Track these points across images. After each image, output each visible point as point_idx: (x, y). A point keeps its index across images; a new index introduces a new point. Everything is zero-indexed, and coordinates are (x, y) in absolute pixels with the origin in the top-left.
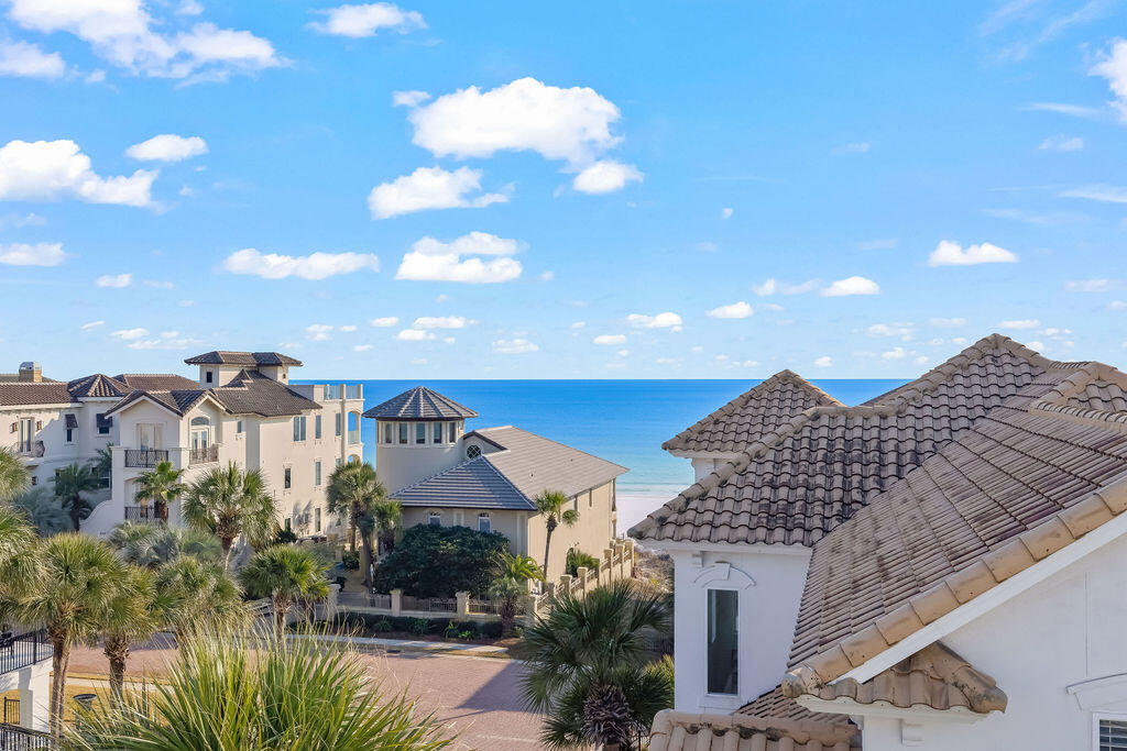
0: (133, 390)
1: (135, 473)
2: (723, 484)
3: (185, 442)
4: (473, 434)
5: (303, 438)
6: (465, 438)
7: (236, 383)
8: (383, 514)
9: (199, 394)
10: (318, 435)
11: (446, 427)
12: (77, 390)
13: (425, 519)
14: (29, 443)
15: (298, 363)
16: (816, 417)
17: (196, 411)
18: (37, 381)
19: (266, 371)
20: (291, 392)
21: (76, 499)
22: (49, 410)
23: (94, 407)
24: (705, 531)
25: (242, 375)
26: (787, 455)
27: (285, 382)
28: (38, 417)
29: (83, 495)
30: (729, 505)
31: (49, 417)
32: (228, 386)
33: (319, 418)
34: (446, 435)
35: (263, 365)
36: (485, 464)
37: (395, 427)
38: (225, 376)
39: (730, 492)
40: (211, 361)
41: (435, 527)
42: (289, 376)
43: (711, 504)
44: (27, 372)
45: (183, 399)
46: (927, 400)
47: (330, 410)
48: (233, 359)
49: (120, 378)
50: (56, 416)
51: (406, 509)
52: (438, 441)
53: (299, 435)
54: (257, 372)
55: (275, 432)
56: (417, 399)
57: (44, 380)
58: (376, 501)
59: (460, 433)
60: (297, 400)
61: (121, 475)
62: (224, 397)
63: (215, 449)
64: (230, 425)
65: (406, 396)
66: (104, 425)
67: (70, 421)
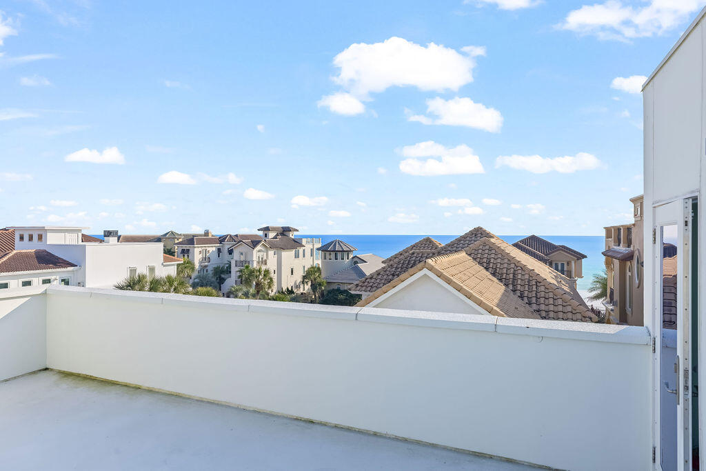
0: (237, 240)
1: (238, 269)
3: (255, 258)
4: (356, 257)
5: (298, 257)
6: (353, 258)
7: (275, 238)
8: (320, 285)
9: (259, 242)
10: (304, 256)
11: (345, 254)
12: (222, 239)
13: (335, 287)
14: (205, 258)
15: (297, 231)
16: (413, 253)
17: (259, 247)
18: (210, 236)
19: (286, 233)
20: (294, 240)
21: (220, 277)
22: (212, 247)
23: (227, 245)
25: (277, 235)
27: (293, 237)
28: (208, 249)
29: (223, 276)
31: (212, 249)
32: (273, 238)
33: (304, 250)
34: (345, 258)
35: (285, 231)
36: (358, 268)
37: (327, 253)
38: (271, 235)
40: (267, 229)
41: (338, 290)
42: (292, 235)
44: (207, 233)
45: (255, 242)
47: (308, 247)
48: (274, 229)
49: (237, 236)
50: (214, 249)
51: (328, 283)
52: (343, 259)
53: (297, 256)
54: (282, 234)
55: (288, 255)
56: (335, 244)
57: (212, 236)
58: (318, 280)
59: (351, 256)
60: (297, 243)
61: (234, 269)
62: (270, 243)
63: (266, 261)
64: (271, 253)
65: (332, 242)
66: (231, 252)
67: (219, 250)
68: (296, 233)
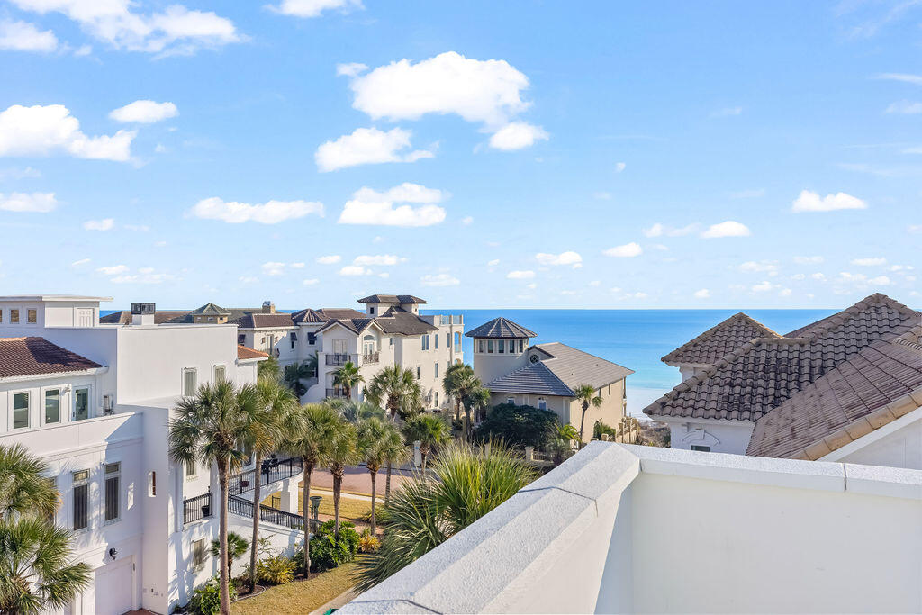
0: (330, 319)
1: (332, 368)
2: (700, 384)
3: (360, 351)
4: (534, 347)
5: (428, 349)
6: (529, 349)
7: (388, 314)
8: (479, 397)
9: (368, 321)
10: (437, 347)
11: (517, 343)
12: (297, 318)
13: (505, 400)
14: (271, 350)
15: (424, 302)
16: (759, 344)
17: (367, 332)
18: (273, 313)
19: (405, 307)
20: (420, 319)
21: (298, 384)
22: (282, 330)
23: (306, 328)
24: (690, 411)
25: (391, 310)
26: (740, 367)
27: (417, 314)
28: (276, 334)
29: (302, 381)
30: (704, 396)
31: (282, 334)
32: (383, 316)
33: (437, 336)
34: (517, 348)
35: (404, 303)
36: (542, 366)
37: (485, 342)
38: (382, 310)
39: (704, 388)
40: (373, 300)
41: (511, 405)
42: (416, 310)
43: (693, 395)
44: (267, 307)
45: (359, 324)
46: (831, 335)
47: (444, 331)
48: (386, 300)
49: (320, 311)
50: (285, 334)
51: (493, 394)
52: (512, 351)
53: (426, 347)
54: (399, 308)
55: (411, 344)
56: (499, 326)
57: (276, 312)
58: (475, 388)
59: (526, 347)
60: (424, 325)
61: (324, 370)
62: (382, 323)
63: (377, 355)
64: (385, 340)
65: (492, 323)
66: (312, 338)
67: (293, 337)
68: (421, 307)
